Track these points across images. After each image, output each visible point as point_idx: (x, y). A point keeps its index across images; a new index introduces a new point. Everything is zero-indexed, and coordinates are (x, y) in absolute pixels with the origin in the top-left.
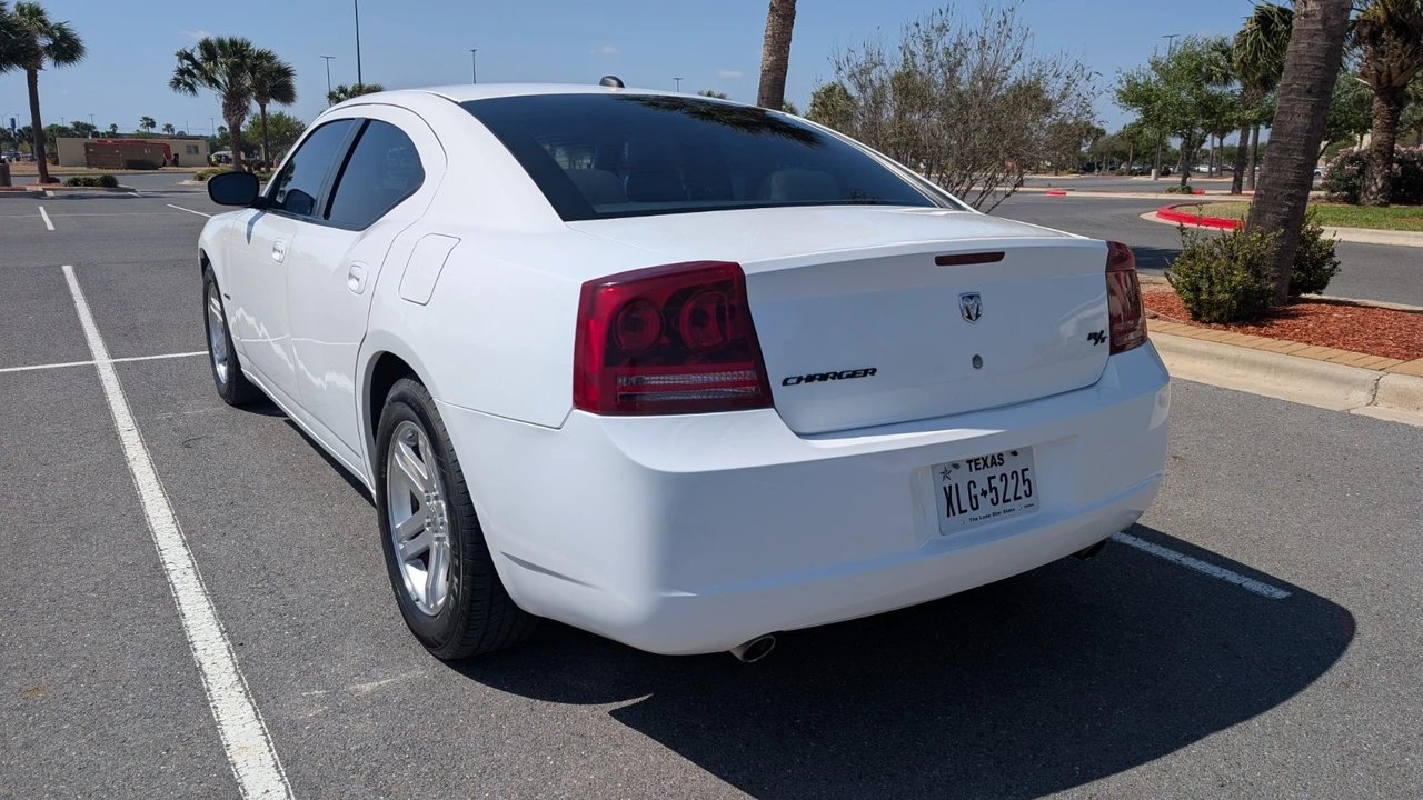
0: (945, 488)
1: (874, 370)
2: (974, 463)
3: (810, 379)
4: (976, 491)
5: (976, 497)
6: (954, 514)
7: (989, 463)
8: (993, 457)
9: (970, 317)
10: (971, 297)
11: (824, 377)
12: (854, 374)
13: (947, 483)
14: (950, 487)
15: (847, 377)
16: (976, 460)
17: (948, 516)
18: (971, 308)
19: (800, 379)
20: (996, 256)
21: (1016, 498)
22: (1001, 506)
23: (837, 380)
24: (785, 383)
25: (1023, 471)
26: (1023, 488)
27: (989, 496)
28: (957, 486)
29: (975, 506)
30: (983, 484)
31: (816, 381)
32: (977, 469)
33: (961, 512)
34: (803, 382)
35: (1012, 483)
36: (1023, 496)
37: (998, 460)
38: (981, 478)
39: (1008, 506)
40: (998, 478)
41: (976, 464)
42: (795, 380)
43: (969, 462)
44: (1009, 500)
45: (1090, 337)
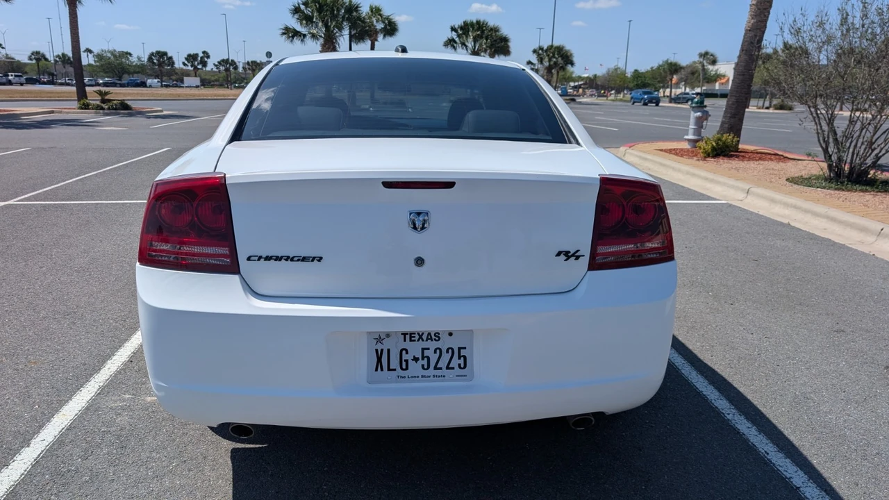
0: (377, 350)
1: (320, 259)
3: (268, 258)
4: (408, 357)
5: (407, 361)
6: (382, 370)
8: (429, 334)
9: (415, 228)
10: (419, 214)
11: (278, 259)
12: (304, 259)
13: (379, 347)
14: (382, 350)
15: (298, 260)
16: (411, 334)
17: (376, 370)
18: (419, 221)
19: (260, 258)
20: (449, 185)
21: (448, 368)
22: (431, 372)
23: (289, 262)
24: (249, 259)
25: (460, 349)
26: (457, 361)
27: (421, 362)
28: (389, 350)
29: (404, 367)
30: (415, 353)
31: (272, 261)
32: (411, 340)
33: (389, 369)
34: (262, 260)
35: (447, 356)
36: (457, 367)
37: (434, 337)
38: (416, 346)
39: (438, 372)
40: (432, 350)
41: (411, 337)
42: (257, 258)
43: (404, 334)
44: (441, 369)
45: (559, 254)
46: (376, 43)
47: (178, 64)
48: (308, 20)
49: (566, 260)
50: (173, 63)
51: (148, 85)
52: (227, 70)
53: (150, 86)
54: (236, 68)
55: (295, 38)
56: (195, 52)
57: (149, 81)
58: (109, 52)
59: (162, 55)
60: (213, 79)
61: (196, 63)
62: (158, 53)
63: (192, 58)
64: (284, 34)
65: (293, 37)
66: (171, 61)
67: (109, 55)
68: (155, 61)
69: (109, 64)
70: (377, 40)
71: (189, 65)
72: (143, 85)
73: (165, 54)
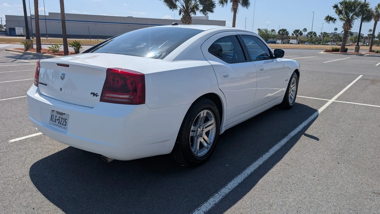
0: (52, 115)
1: (47, 85)
2: (58, 112)
4: (56, 118)
7: (60, 113)
9: (61, 78)
10: (62, 74)
12: (45, 85)
17: (50, 121)
20: (68, 66)
22: (59, 125)
23: (43, 85)
25: (66, 119)
26: (64, 123)
27: (58, 121)
30: (58, 118)
32: (58, 114)
33: (53, 121)
35: (63, 121)
36: (64, 125)
37: (62, 114)
38: (58, 116)
39: (61, 125)
40: (61, 118)
43: (57, 111)
45: (91, 93)
46: (378, 22)
47: (290, 35)
48: (340, 12)
49: (93, 96)
50: (288, 34)
51: (277, 42)
52: (311, 36)
53: (278, 43)
54: (316, 36)
55: (330, 21)
56: (298, 29)
57: (278, 41)
58: (264, 30)
59: (284, 30)
60: (305, 40)
61: (298, 33)
62: (283, 29)
63: (297, 31)
64: (326, 19)
65: (329, 20)
66: (287, 33)
67: (264, 31)
68: (281, 33)
69: (263, 34)
70: (379, 21)
71: (295, 34)
72: (275, 43)
73: (286, 30)
